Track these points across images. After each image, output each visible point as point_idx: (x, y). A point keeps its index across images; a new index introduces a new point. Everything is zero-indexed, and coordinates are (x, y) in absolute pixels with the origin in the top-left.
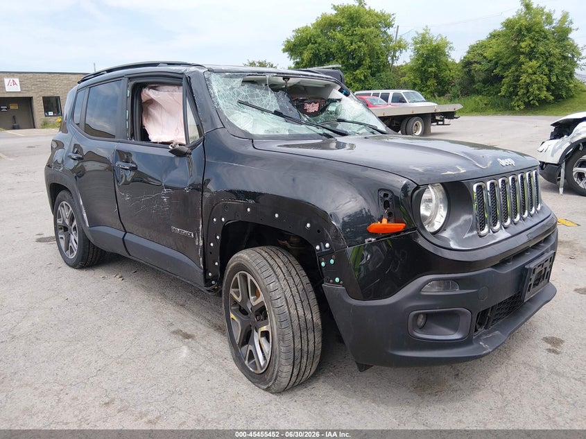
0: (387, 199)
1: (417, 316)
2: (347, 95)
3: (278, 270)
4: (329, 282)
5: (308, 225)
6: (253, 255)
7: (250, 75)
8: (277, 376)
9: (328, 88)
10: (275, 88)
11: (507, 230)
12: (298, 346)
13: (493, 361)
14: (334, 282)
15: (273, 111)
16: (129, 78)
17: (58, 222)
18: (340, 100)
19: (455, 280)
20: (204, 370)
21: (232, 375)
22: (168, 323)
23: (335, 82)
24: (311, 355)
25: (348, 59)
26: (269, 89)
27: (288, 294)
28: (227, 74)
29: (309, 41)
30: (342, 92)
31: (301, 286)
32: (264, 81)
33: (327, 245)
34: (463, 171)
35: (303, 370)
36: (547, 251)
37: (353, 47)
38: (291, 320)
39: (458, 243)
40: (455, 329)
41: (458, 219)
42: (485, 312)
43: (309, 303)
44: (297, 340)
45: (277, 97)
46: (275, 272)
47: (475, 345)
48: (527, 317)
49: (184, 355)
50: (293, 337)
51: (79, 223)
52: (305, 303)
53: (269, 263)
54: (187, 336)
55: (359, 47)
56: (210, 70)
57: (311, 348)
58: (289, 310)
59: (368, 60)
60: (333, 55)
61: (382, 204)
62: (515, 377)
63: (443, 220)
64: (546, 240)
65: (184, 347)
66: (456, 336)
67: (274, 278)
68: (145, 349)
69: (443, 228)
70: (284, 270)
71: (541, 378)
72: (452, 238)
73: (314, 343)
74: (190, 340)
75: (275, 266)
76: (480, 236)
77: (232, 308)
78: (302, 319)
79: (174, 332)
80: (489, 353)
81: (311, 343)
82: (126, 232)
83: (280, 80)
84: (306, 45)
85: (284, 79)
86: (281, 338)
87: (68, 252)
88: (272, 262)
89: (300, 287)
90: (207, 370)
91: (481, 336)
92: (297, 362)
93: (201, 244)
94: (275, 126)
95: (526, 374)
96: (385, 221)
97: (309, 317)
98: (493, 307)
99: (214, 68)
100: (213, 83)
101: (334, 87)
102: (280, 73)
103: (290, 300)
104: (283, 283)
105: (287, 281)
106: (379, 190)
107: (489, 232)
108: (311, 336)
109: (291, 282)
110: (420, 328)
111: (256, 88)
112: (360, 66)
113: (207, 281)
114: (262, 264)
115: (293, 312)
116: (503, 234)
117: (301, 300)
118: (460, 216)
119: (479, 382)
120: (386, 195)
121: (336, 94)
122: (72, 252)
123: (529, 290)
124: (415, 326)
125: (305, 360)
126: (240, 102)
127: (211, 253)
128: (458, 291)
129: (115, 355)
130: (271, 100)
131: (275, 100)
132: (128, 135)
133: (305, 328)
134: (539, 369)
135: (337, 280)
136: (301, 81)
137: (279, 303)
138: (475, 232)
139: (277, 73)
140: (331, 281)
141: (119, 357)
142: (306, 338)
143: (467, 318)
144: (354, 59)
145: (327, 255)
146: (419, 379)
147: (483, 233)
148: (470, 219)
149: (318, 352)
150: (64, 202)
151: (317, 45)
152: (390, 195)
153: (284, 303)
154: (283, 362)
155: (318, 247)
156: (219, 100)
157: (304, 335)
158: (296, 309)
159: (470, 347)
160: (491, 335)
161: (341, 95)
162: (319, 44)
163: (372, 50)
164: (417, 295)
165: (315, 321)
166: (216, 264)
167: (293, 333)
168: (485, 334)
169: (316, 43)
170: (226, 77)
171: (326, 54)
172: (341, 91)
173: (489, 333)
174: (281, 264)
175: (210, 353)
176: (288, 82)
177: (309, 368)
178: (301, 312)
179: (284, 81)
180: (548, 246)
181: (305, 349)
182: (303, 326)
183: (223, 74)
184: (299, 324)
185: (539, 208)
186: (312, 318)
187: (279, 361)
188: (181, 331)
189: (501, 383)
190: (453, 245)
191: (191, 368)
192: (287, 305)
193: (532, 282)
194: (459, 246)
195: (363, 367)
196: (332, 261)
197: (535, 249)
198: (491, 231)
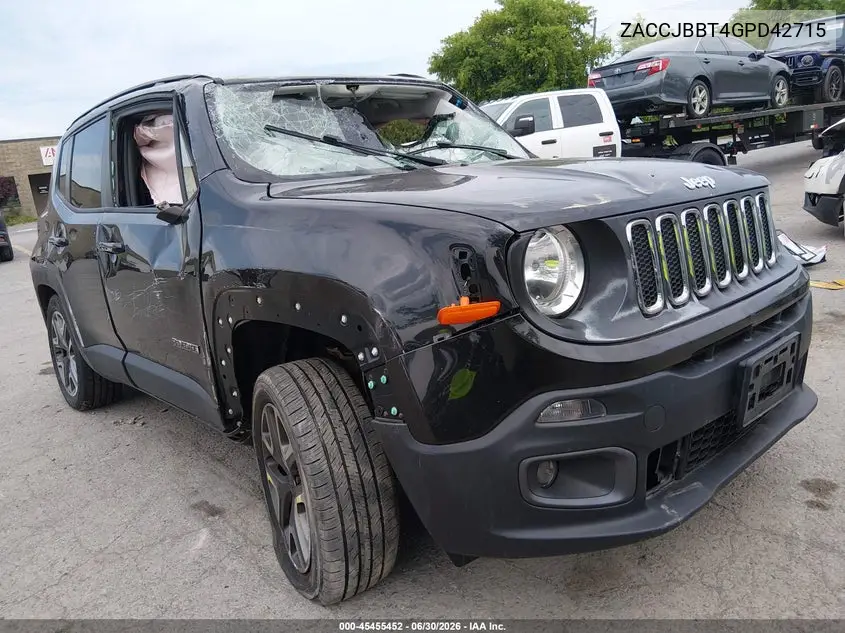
0: (465, 261)
1: (535, 466)
2: (463, 106)
3: (314, 399)
4: (382, 416)
5: (344, 319)
6: (277, 376)
7: (287, 85)
8: (322, 580)
9: (431, 97)
10: (334, 102)
11: (703, 301)
12: (351, 527)
13: (709, 529)
14: (390, 416)
15: (321, 137)
16: (113, 112)
17: (55, 343)
18: (452, 116)
19: (596, 397)
20: (224, 569)
21: (265, 575)
22: (191, 491)
23: (442, 89)
24: (378, 541)
25: (524, 74)
26: (323, 105)
27: (329, 438)
28: (246, 85)
29: (466, 54)
30: (454, 103)
31: (354, 423)
32: (314, 93)
33: (375, 351)
34: (604, 202)
35: (367, 565)
36: (787, 333)
37: (530, 55)
38: (335, 485)
39: (600, 331)
40: (610, 486)
41: (604, 288)
42: (670, 448)
43: (368, 452)
44: (348, 517)
45: (339, 117)
46: (307, 403)
47: (651, 512)
48: (756, 452)
49: (200, 544)
50: (340, 512)
51: (74, 343)
52: (361, 453)
53: (300, 388)
54: (214, 512)
55: (540, 54)
56: (218, 82)
57: (377, 529)
58: (330, 468)
59: (554, 73)
60: (503, 71)
61: (458, 271)
62: (746, 557)
63: (576, 293)
64: (788, 313)
65: (204, 530)
66: (612, 498)
67: (305, 413)
68: (143, 537)
69: (576, 307)
70: (325, 397)
71: (791, 555)
72: (592, 323)
73: (382, 518)
74: (217, 518)
75: (310, 392)
76: (647, 316)
77: (269, 464)
78: (355, 481)
79: (195, 507)
80: (677, 524)
81: (375, 521)
82: (127, 352)
83: (343, 89)
84: (462, 60)
85: (348, 88)
86: (319, 516)
87: (70, 387)
88: (305, 385)
89: (352, 426)
90: (229, 568)
91: (665, 493)
92: (353, 554)
93: (209, 363)
94: (327, 162)
95: (766, 550)
96: (465, 301)
97: (368, 475)
98: (684, 438)
99: (224, 78)
100: (218, 100)
101: (441, 96)
102: (342, 79)
103: (333, 450)
104: (321, 420)
105: (328, 416)
106: (451, 248)
107: (665, 306)
108: (374, 509)
109: (336, 417)
110: (546, 488)
111: (300, 105)
112: (542, 82)
113: (229, 423)
114: (288, 390)
115: (337, 468)
116: (695, 309)
117: (353, 448)
118: (607, 282)
119: (680, 568)
120: (463, 255)
121: (445, 106)
122: (73, 388)
123: (751, 406)
124: (534, 483)
125: (366, 551)
126: (268, 128)
127: (225, 377)
128: (605, 418)
129: (96, 548)
130: (327, 122)
131: (335, 122)
132: (116, 199)
133: (360, 495)
134: (790, 539)
135: (394, 410)
136: (381, 89)
137: (312, 456)
138: (636, 309)
139: (336, 79)
140: (386, 413)
141: (101, 551)
142: (364, 513)
143: (630, 465)
144: (532, 73)
145: (377, 367)
146: (575, 569)
147: (652, 309)
148: (624, 286)
149: (393, 534)
150: (57, 313)
151: (477, 58)
152: (469, 254)
153: (322, 455)
154: (327, 555)
155: (361, 356)
156: (224, 126)
157: (360, 507)
158: (344, 464)
159: (642, 516)
160: (684, 491)
161: (454, 109)
162: (481, 56)
163: (560, 56)
164: (529, 429)
165: (379, 482)
166: (235, 394)
167: (339, 506)
168: (674, 489)
169: (476, 54)
170: (245, 89)
171: (492, 70)
172: (453, 101)
173: (682, 486)
174: (321, 388)
175: (241, 540)
176: (357, 92)
177: (377, 561)
178: (352, 468)
179: (349, 92)
180: (790, 324)
181: (365, 530)
182: (357, 491)
183: (240, 86)
184: (350, 489)
185: (772, 260)
186: (374, 476)
187: (321, 554)
188: (207, 502)
189: (720, 569)
190: (590, 335)
191: (206, 566)
192: (328, 459)
193: (757, 390)
194: (604, 336)
195: (460, 560)
196: (383, 379)
197: (765, 330)
198: (669, 306)
